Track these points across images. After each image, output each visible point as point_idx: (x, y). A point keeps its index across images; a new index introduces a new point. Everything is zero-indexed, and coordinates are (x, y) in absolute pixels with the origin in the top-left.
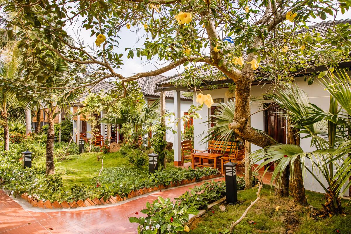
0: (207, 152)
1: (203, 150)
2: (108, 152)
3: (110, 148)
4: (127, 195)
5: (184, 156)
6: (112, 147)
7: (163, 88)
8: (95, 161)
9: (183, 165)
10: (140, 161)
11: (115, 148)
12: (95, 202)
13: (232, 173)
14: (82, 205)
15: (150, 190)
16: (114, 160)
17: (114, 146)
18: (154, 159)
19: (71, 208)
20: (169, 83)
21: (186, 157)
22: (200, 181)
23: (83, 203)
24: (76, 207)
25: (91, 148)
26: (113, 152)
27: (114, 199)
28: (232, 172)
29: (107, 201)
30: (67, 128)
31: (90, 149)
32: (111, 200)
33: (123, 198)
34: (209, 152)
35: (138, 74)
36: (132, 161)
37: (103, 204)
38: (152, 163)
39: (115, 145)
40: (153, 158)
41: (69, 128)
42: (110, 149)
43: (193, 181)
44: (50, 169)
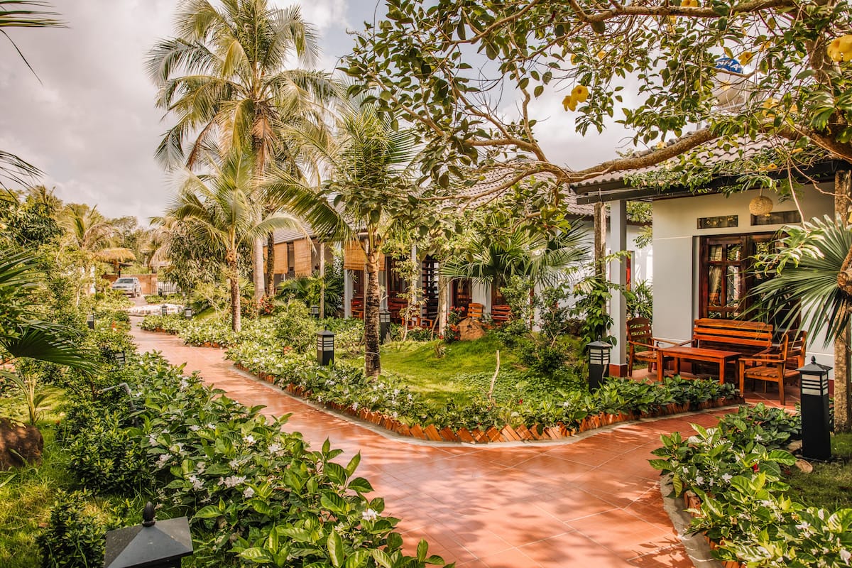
0: (689, 345)
1: (680, 341)
2: (457, 340)
3: (461, 330)
4: (576, 424)
5: (634, 352)
6: (466, 329)
7: (601, 193)
8: (431, 359)
9: (631, 375)
10: (550, 358)
11: (471, 331)
12: (522, 435)
13: (822, 390)
14: (497, 438)
15: (611, 420)
16: (475, 358)
17: (469, 326)
18: (602, 354)
19: (477, 442)
20: (621, 178)
21: (640, 356)
22: (697, 410)
23: (499, 436)
24: (486, 442)
25: (407, 331)
26: (469, 341)
27: (555, 430)
28: (821, 385)
29: (544, 435)
30: (332, 288)
31: (406, 334)
32: (550, 432)
33: (571, 430)
34: (694, 345)
35: (604, 166)
36: (528, 360)
37: (536, 439)
38: (599, 362)
39: (471, 324)
40: (599, 352)
41: (335, 287)
42: (462, 334)
43: (686, 408)
44: (375, 368)
